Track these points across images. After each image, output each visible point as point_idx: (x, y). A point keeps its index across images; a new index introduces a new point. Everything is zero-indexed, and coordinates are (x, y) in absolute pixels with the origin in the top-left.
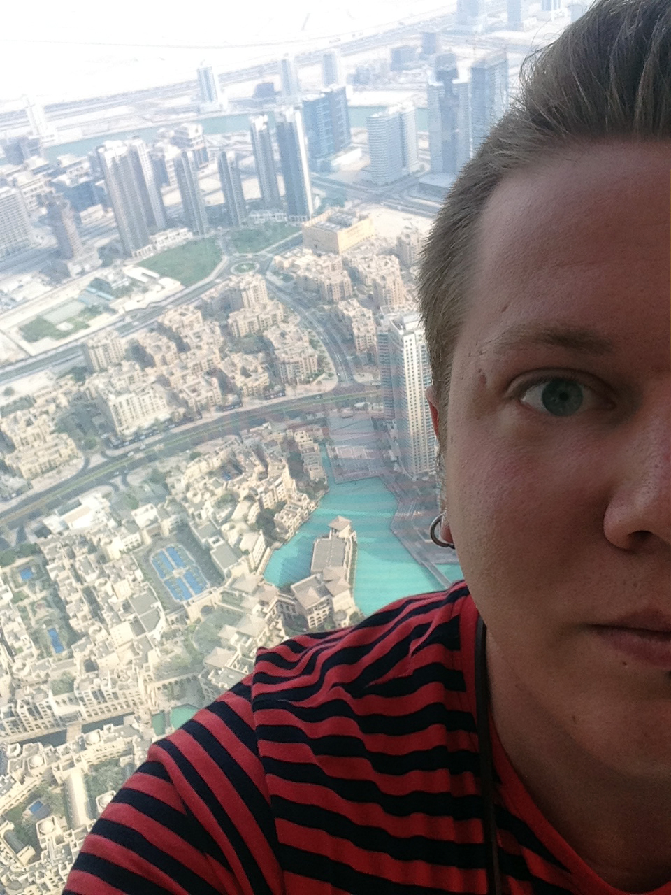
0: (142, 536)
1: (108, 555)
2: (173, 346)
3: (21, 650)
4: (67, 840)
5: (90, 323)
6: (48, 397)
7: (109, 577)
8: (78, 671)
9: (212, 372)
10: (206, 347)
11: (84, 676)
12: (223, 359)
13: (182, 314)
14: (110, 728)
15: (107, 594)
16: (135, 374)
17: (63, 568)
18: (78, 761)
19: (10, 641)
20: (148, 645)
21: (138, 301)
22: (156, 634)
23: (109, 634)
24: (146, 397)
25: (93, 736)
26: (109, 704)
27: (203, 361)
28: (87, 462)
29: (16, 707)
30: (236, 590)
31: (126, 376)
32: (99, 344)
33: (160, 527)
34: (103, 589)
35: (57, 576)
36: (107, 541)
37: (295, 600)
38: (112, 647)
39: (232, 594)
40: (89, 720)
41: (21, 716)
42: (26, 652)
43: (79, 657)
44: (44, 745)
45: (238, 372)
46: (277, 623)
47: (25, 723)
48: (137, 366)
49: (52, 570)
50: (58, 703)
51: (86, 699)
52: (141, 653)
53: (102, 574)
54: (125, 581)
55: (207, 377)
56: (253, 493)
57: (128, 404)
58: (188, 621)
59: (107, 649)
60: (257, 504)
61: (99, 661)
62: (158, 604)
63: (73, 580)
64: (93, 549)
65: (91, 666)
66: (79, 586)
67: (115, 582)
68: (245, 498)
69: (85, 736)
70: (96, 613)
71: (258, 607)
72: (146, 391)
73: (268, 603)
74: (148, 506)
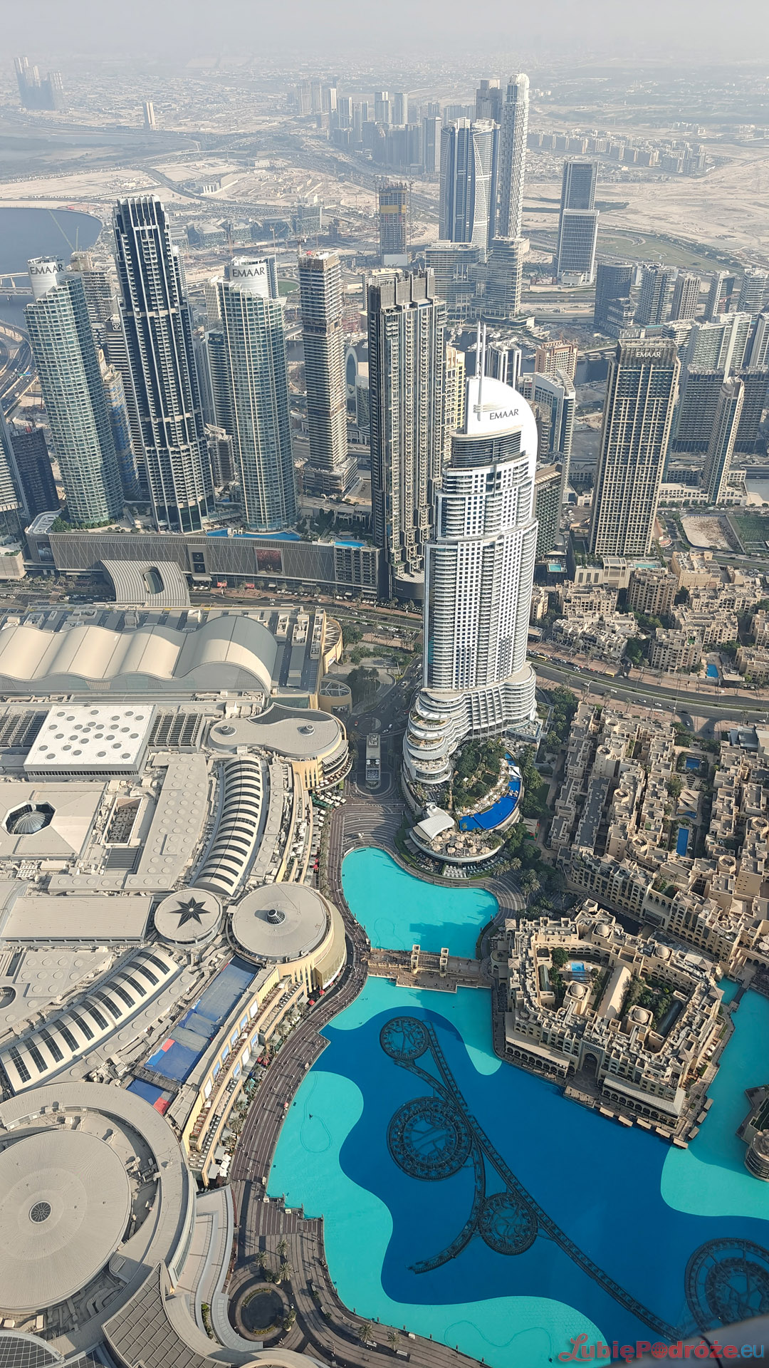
3: (648, 826)
4: (587, 1017)
8: (685, 885)
11: (690, 892)
14: (682, 956)
15: (758, 837)
17: (731, 783)
18: (638, 960)
19: (644, 812)
23: (736, 873)
25: (665, 951)
26: (694, 936)
29: (615, 872)
34: (758, 829)
35: (720, 786)
38: (732, 887)
41: (614, 883)
42: (652, 832)
43: (696, 872)
44: (617, 922)
47: (613, 891)
49: (720, 777)
50: (651, 897)
51: (677, 914)
52: (755, 915)
53: (765, 815)
59: (728, 885)
61: (711, 890)
63: (734, 800)
66: (735, 810)
69: (656, 945)
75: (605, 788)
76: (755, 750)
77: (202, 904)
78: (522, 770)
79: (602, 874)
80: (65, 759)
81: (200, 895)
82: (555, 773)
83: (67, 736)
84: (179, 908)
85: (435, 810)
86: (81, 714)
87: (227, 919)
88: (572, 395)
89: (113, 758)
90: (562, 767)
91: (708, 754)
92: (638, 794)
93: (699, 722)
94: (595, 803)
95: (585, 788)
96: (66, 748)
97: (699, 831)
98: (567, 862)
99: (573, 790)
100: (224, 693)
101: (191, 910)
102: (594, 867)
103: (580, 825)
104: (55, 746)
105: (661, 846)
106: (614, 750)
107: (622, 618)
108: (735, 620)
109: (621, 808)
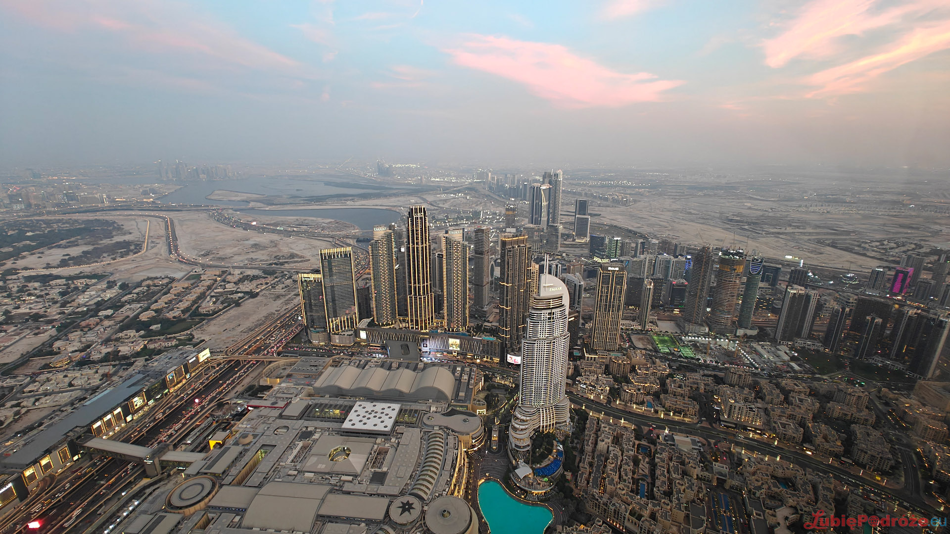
0: (713, 478)
1: (690, 472)
2: (782, 397)
3: (625, 481)
6: (695, 380)
7: (685, 483)
8: (646, 513)
9: (802, 424)
10: (804, 409)
11: (648, 518)
12: (813, 422)
13: (796, 385)
15: (680, 490)
16: (750, 397)
17: (664, 461)
19: (622, 473)
23: (671, 510)
27: (798, 416)
29: (610, 504)
31: (744, 396)
32: (737, 373)
33: (725, 481)
34: (679, 486)
35: (659, 462)
36: (694, 466)
38: (669, 518)
41: (610, 509)
42: (627, 484)
43: (650, 507)
45: (821, 435)
47: (609, 514)
48: (753, 395)
49: (658, 458)
50: (629, 520)
51: (643, 530)
53: (682, 479)
55: (797, 425)
56: (799, 508)
57: (739, 410)
59: (666, 516)
60: (798, 515)
61: (659, 518)
62: (705, 518)
63: (666, 470)
64: (683, 463)
65: (653, 516)
66: (667, 475)
67: (688, 489)
68: (791, 507)
70: (668, 494)
74: (725, 466)
75: (603, 459)
76: (674, 445)
77: (412, 504)
78: (563, 447)
79: (604, 504)
80: (359, 426)
81: (412, 500)
82: (579, 449)
83: (361, 416)
84: (401, 505)
85: (523, 464)
86: (369, 406)
87: (423, 512)
88: (582, 283)
89: (380, 428)
90: (582, 447)
91: (652, 446)
92: (619, 463)
93: (646, 429)
94: (598, 466)
95: (593, 458)
96: (361, 421)
97: (650, 485)
98: (586, 496)
99: (588, 459)
100: (431, 401)
101: (407, 507)
102: (599, 500)
103: (592, 477)
104: (356, 420)
105: (632, 491)
106: (606, 440)
107: (607, 378)
108: (658, 381)
109: (611, 470)
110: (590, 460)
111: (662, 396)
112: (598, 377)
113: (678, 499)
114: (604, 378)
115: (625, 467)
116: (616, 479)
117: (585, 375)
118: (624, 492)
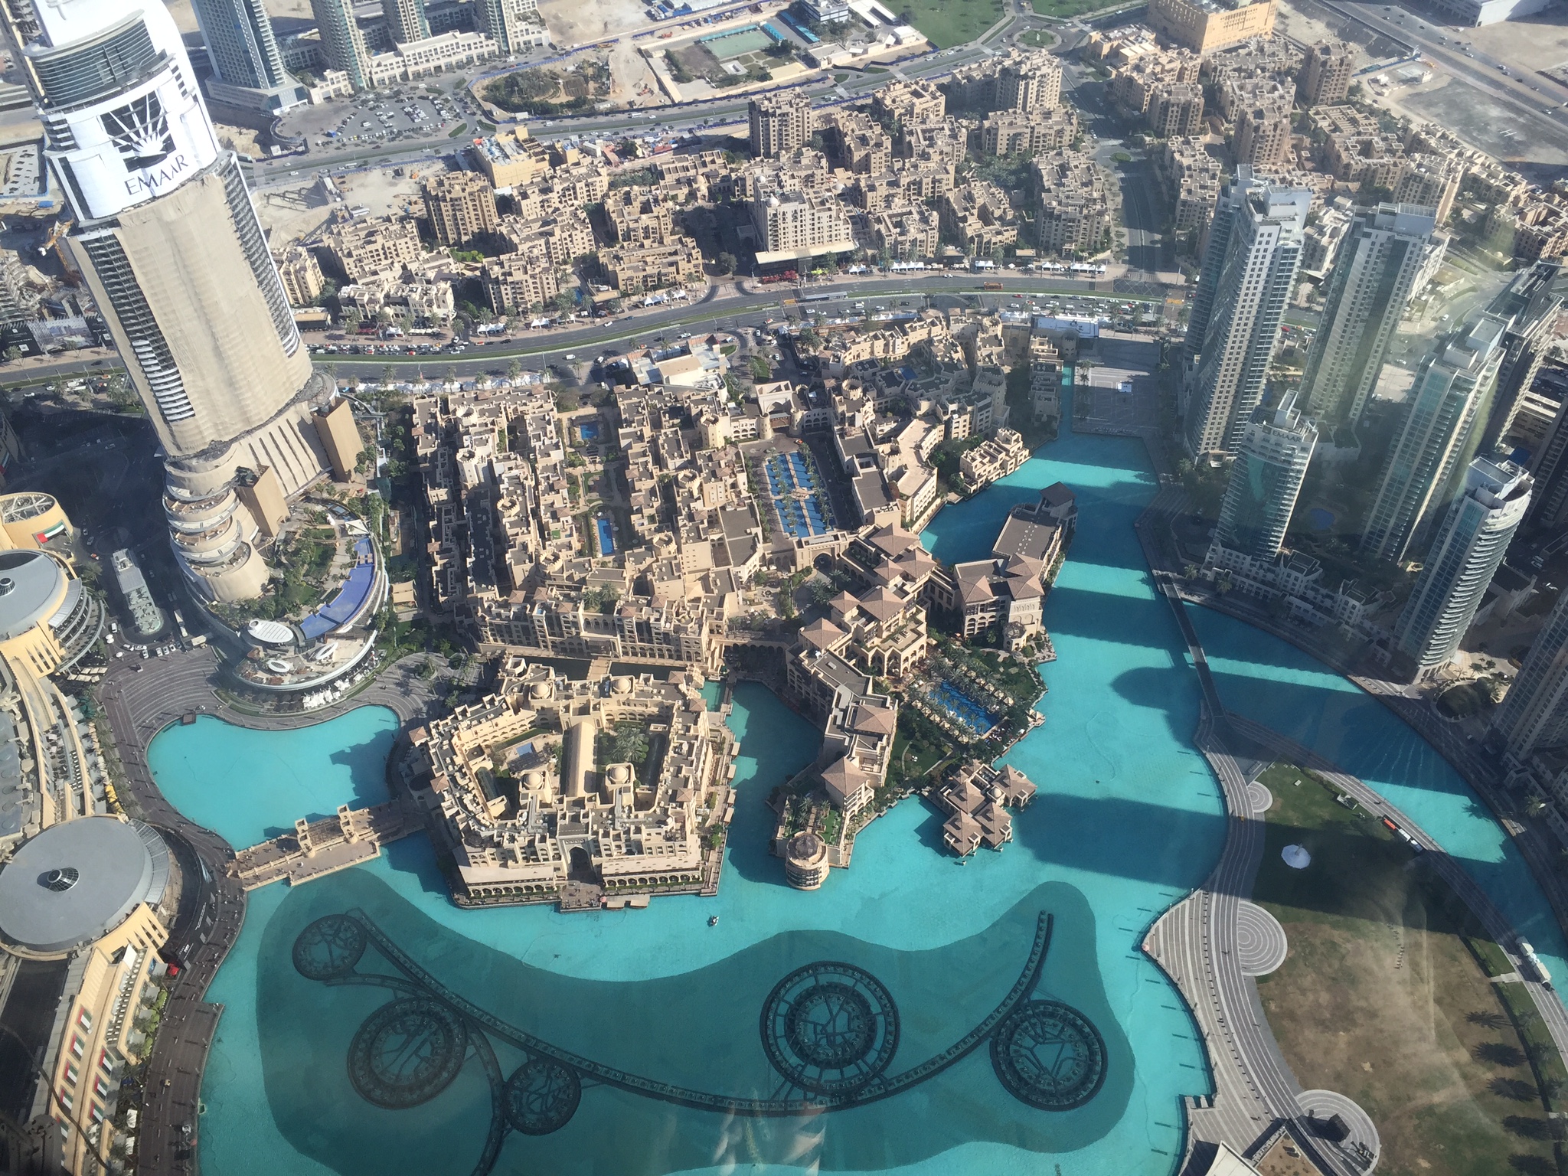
0: (761, 425)
1: (707, 439)
2: (887, 143)
3: (556, 535)
4: (556, 807)
5: (773, 72)
6: (682, 174)
7: (700, 471)
8: (624, 592)
9: (937, 202)
10: (936, 157)
11: (631, 598)
12: (956, 185)
13: (916, 94)
14: (647, 680)
15: (691, 493)
16: (818, 172)
17: (641, 438)
18: (595, 708)
19: (546, 518)
20: (731, 583)
21: (854, 55)
22: (745, 572)
23: (679, 551)
24: (825, 215)
25: (624, 682)
26: (655, 646)
27: (925, 181)
28: (713, 290)
29: (532, 610)
30: (874, 545)
31: (803, 174)
32: (778, 112)
33: (790, 420)
34: (688, 485)
35: (629, 446)
36: (712, 417)
37: (956, 586)
38: (679, 570)
39: (866, 550)
40: (623, 659)
41: (536, 624)
42: (563, 540)
43: (630, 571)
44: (558, 672)
45: (975, 212)
46: (918, 611)
47: (539, 634)
48: (824, 162)
49: (626, 436)
50: (587, 622)
51: (626, 629)
52: (716, 591)
53: (691, 464)
54: (721, 484)
55: (924, 208)
57: (795, 218)
58: (793, 568)
59: (673, 570)
60: (942, 427)
61: (656, 584)
62: (759, 530)
63: (650, 459)
64: (688, 424)
66: (656, 472)
67: (707, 480)
68: (927, 414)
69: (612, 678)
71: (898, 580)
72: (828, 205)
73: (913, 580)
74: (783, 384)
75: (486, 504)
79: (517, 618)
85: (260, 625)
91: (605, 410)
97: (621, 515)
99: (447, 523)
102: (504, 613)
103: (470, 566)
105: (580, 553)
106: (480, 451)
107: (433, 259)
108: (583, 215)
109: (513, 525)
110: (455, 523)
111: (604, 255)
112: (404, 267)
113: (691, 517)
114: (427, 261)
115: (545, 500)
116: (532, 539)
117: (364, 274)
118: (558, 565)
